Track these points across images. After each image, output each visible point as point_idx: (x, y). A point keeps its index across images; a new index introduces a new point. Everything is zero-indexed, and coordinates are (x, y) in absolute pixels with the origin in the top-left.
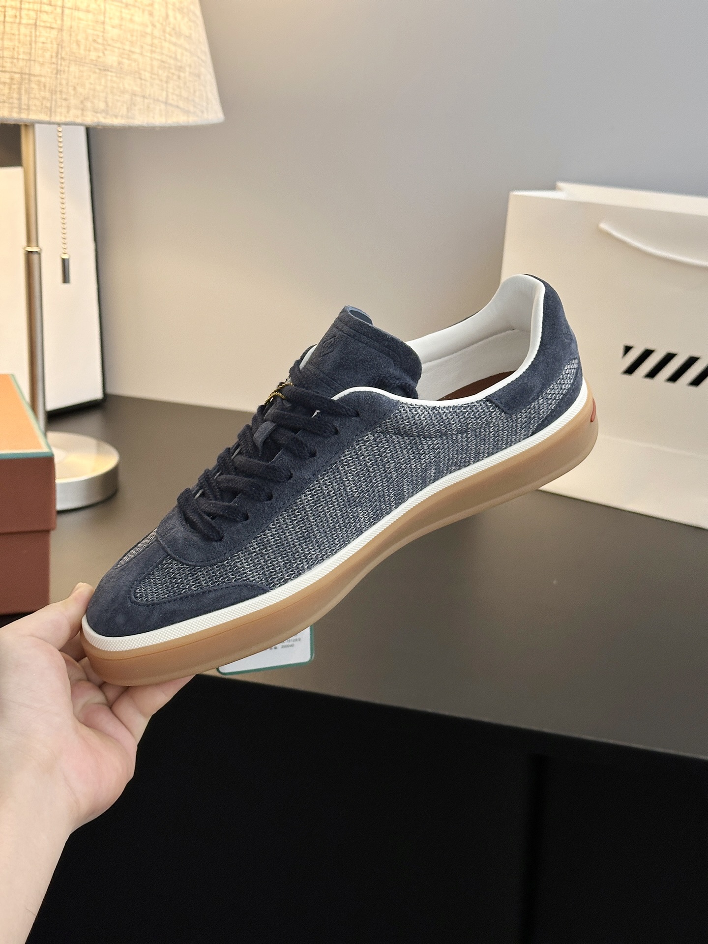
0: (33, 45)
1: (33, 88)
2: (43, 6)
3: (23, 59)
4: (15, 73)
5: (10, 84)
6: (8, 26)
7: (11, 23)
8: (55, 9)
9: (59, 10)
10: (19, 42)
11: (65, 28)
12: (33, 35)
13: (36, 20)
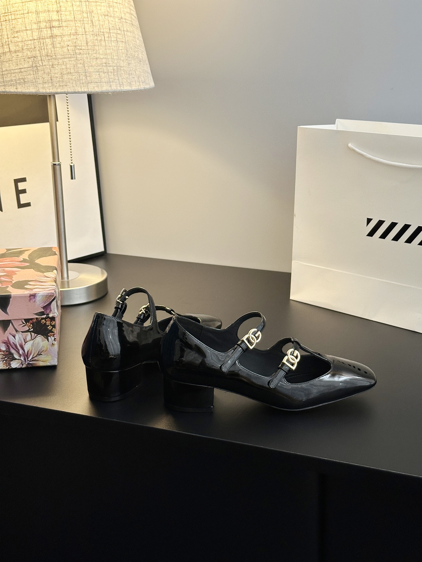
0: (118, 51)
1: (122, 73)
2: (118, 30)
3: (116, 59)
4: (115, 66)
5: (114, 72)
6: (106, 42)
7: (108, 40)
8: (122, 32)
9: (123, 33)
10: (113, 50)
11: (127, 41)
12: (117, 45)
13: (117, 38)
